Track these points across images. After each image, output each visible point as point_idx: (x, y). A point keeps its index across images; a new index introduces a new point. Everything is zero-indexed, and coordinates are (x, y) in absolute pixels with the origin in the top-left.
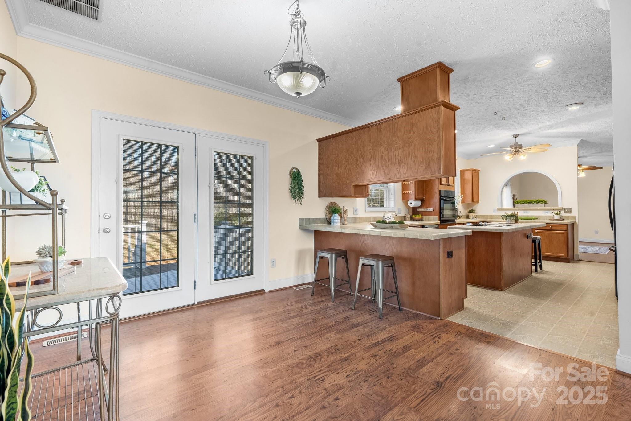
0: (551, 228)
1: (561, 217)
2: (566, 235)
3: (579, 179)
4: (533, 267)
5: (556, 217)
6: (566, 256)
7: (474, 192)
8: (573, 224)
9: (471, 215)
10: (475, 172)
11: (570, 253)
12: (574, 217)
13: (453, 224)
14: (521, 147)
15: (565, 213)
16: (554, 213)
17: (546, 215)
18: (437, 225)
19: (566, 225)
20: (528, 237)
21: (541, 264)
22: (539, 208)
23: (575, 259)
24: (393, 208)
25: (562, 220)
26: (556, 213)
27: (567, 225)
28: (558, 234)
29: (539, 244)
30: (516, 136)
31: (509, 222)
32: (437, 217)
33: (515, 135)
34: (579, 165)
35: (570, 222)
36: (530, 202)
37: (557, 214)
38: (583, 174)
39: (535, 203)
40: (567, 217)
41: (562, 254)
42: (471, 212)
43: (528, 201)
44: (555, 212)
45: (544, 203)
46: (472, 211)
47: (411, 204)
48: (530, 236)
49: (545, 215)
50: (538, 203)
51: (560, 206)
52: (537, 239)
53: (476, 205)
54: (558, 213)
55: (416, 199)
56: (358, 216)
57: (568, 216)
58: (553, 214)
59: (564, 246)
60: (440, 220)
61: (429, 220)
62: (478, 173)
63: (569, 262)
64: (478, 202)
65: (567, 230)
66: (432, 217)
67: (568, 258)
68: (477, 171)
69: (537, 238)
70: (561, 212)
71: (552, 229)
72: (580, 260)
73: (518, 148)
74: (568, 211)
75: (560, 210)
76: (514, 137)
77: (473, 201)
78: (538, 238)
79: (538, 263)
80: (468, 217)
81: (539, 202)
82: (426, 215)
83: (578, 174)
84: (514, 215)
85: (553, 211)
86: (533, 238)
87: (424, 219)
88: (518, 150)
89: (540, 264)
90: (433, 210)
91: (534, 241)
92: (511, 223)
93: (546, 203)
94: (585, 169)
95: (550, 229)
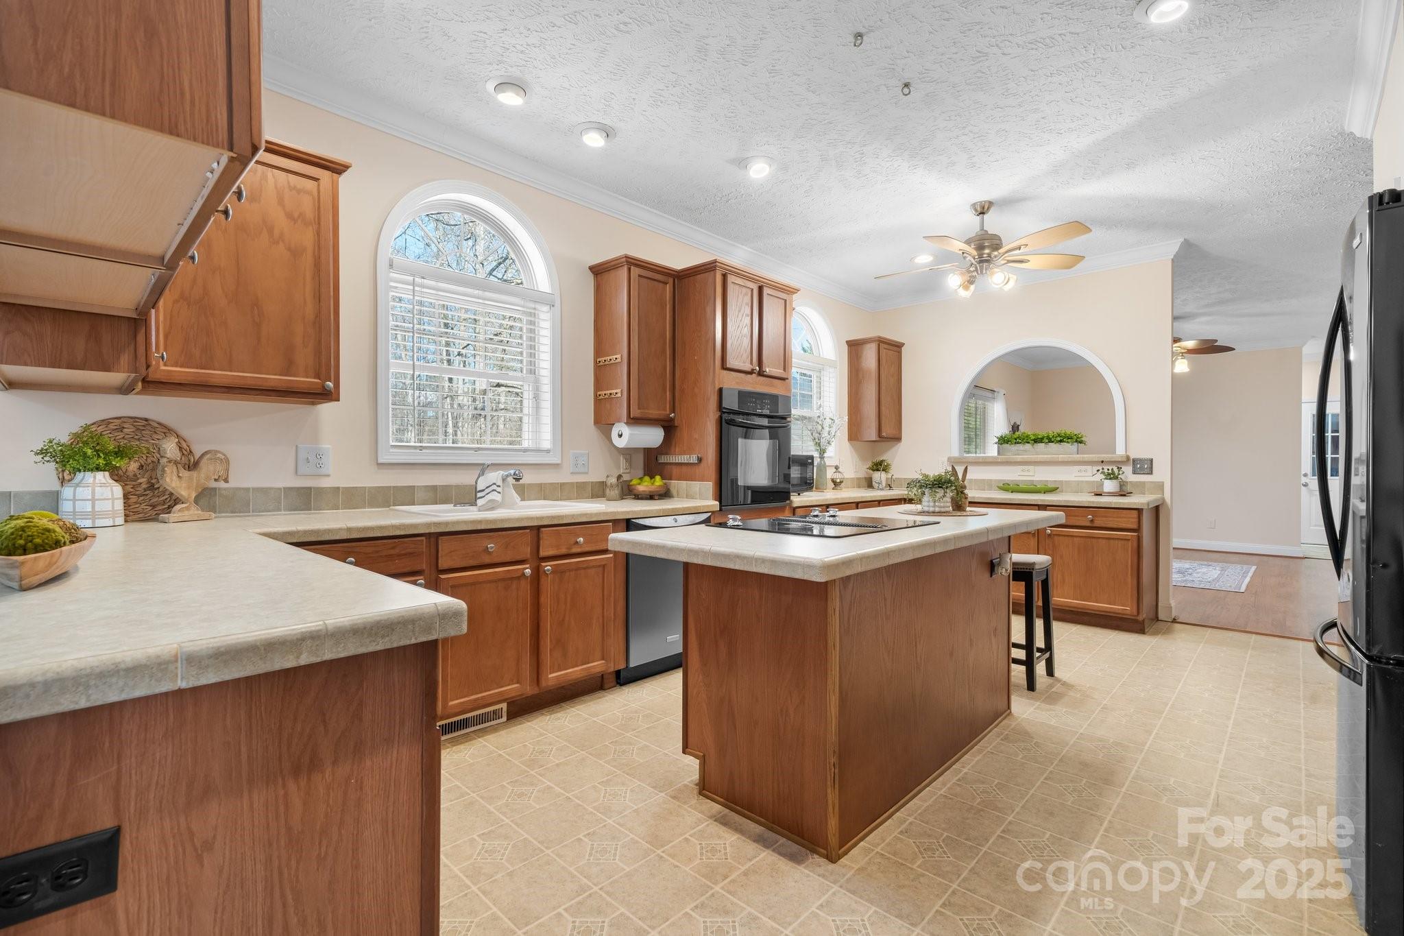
0: (1092, 521)
1: (1122, 485)
2: (1135, 544)
3: (1176, 380)
4: (1019, 671)
5: (1109, 486)
6: (1135, 613)
7: (883, 408)
8: (1157, 509)
9: (879, 476)
10: (886, 346)
11: (1147, 599)
12: (1160, 486)
13: (785, 507)
14: (996, 243)
15: (1134, 473)
16: (1103, 473)
17: (1081, 479)
18: (705, 516)
19: (1136, 512)
20: (992, 567)
21: (1051, 654)
22: (1061, 457)
23: (1161, 616)
24: (548, 451)
25: (1125, 495)
26: (1109, 474)
27: (1140, 511)
28: (1112, 541)
29: (1045, 584)
30: (982, 210)
31: (931, 509)
32: (709, 487)
33: (981, 202)
34: (1176, 340)
35: (1148, 504)
36: (1037, 440)
37: (1111, 476)
38: (1182, 366)
39: (1050, 441)
40: (1141, 487)
41: (1123, 607)
42: (878, 470)
43: (1033, 438)
44: (1106, 471)
45: (1076, 441)
46: (879, 466)
47: (620, 436)
48: (999, 564)
49: (1077, 479)
50: (1061, 441)
51: (1120, 451)
52: (1037, 567)
53: (894, 449)
54: (1113, 473)
55: (634, 421)
56: (326, 483)
57: (1143, 484)
58: (1100, 477)
59: (1130, 581)
60: (719, 497)
61: (687, 497)
62: (900, 353)
63: (1142, 631)
64: (898, 439)
65: (1138, 530)
66: (696, 486)
67: (1140, 618)
68: (898, 346)
69: (1034, 564)
70: (1124, 468)
71: (1094, 525)
72: (1174, 621)
73: (988, 247)
74: (1144, 466)
75: (1119, 463)
76: (976, 210)
77: (880, 435)
78: (1041, 564)
79: (1039, 650)
80: (869, 484)
81: (1062, 439)
82: (681, 478)
83: (1173, 363)
84: (950, 482)
85: (1100, 468)
86: (1014, 564)
87: (674, 491)
88: (989, 255)
89: (1047, 655)
90: (700, 460)
91: (1023, 574)
92: (937, 509)
93: (1081, 442)
94: (1190, 351)
95: (1088, 524)
